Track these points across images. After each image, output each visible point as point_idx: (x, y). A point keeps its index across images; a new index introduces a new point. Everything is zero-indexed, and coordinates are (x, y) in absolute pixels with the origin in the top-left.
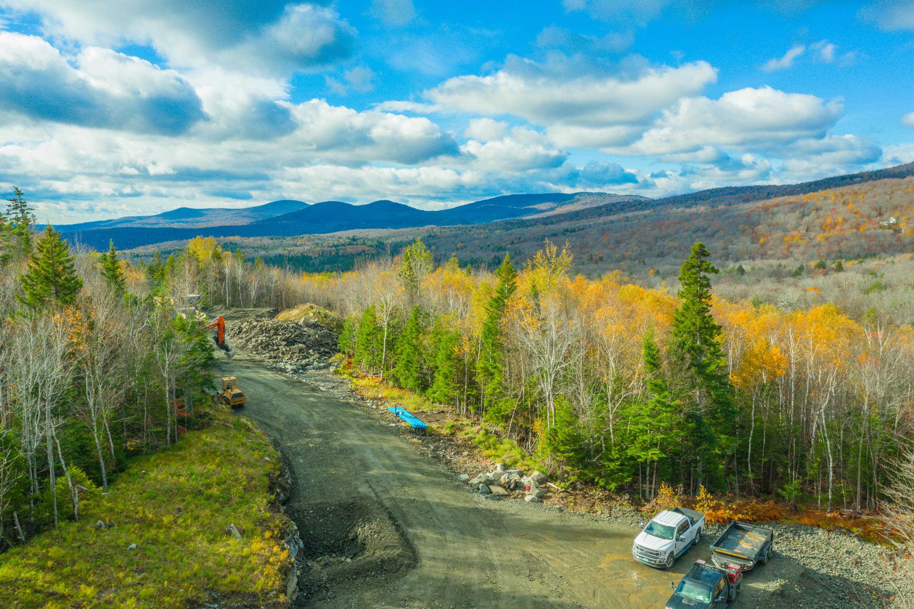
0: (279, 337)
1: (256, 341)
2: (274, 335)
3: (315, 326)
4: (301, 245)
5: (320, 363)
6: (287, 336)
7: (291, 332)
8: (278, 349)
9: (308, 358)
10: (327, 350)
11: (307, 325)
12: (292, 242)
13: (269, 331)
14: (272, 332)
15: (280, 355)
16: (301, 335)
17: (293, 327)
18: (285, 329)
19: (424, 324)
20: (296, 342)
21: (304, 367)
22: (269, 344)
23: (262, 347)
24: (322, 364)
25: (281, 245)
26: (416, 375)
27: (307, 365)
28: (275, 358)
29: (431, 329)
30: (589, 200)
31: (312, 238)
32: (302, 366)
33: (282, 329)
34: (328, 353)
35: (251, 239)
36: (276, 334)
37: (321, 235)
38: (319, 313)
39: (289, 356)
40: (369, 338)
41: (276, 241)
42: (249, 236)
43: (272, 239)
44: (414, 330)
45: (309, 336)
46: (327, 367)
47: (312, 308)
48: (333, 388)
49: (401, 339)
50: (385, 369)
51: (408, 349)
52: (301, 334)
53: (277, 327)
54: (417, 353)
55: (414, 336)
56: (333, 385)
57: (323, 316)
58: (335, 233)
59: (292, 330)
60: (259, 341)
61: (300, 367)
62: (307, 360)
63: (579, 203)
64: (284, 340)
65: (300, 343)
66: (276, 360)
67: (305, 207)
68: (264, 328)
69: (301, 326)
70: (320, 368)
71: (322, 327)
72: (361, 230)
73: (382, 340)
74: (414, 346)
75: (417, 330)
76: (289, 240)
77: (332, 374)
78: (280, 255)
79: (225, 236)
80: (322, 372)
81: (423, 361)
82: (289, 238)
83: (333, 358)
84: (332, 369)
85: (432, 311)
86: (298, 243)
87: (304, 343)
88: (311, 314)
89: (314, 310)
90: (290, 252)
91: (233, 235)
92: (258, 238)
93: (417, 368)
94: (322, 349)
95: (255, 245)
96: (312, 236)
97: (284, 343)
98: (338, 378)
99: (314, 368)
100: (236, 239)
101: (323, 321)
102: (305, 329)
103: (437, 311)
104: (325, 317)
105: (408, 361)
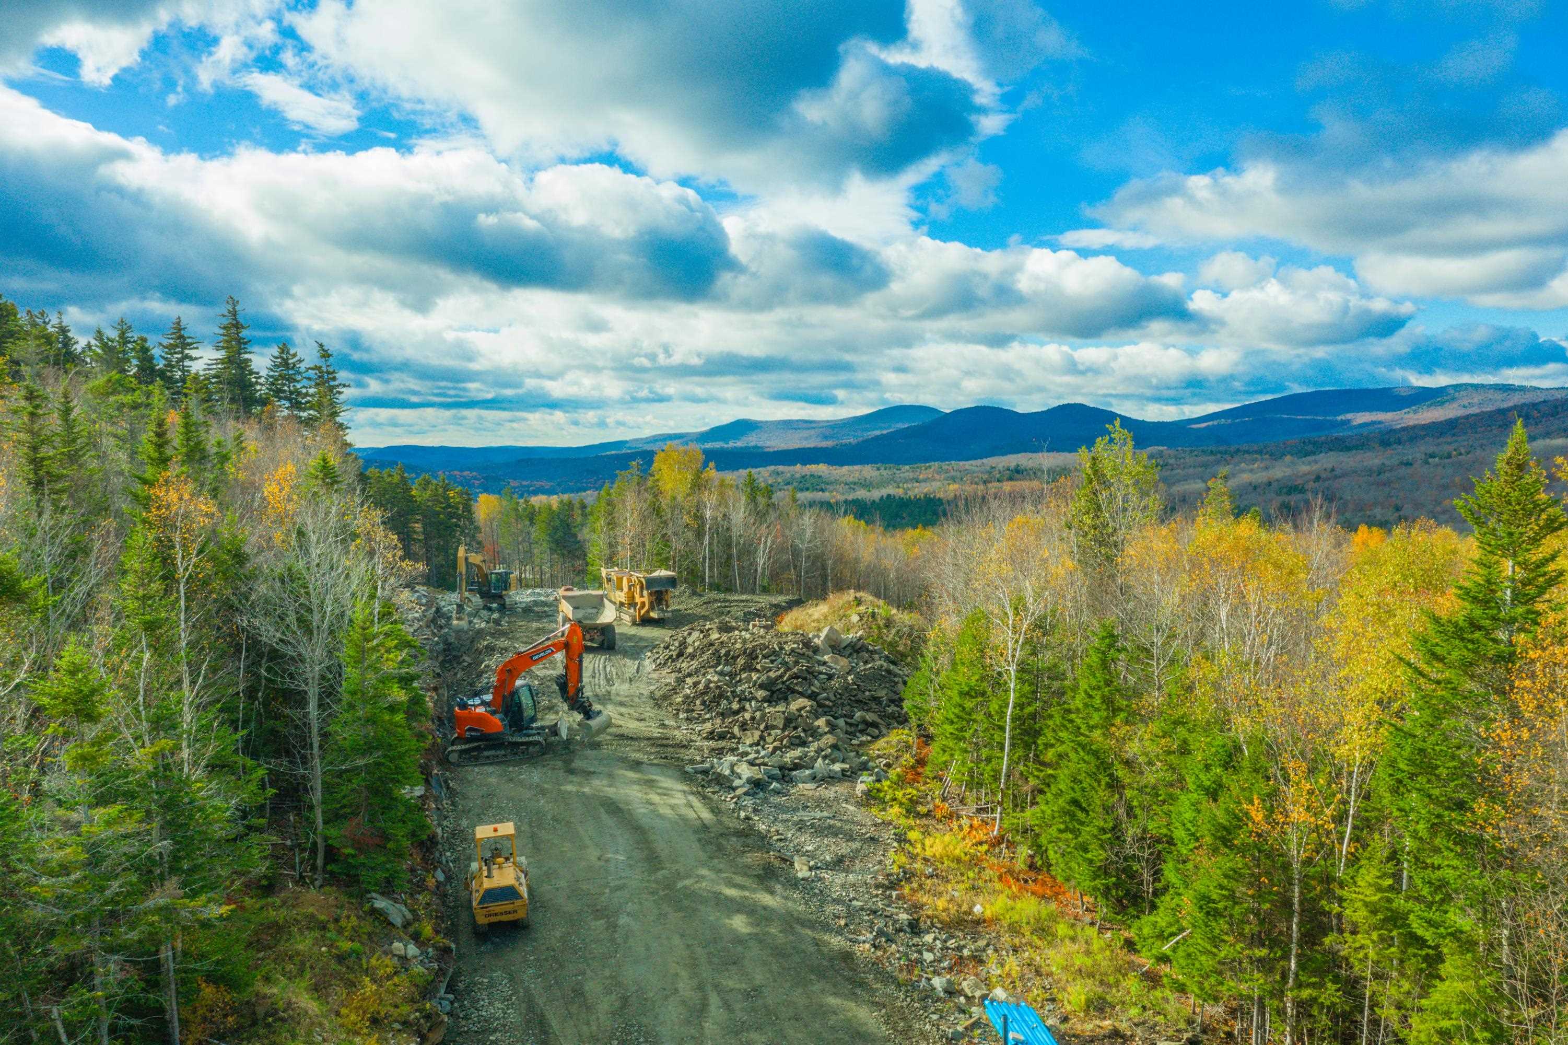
0: (755, 676)
1: (695, 684)
2: (743, 670)
3: (856, 649)
4: (925, 481)
5: (833, 761)
6: (772, 674)
7: (785, 663)
8: (743, 709)
9: (804, 744)
10: (870, 717)
11: (836, 647)
12: (911, 475)
13: (735, 658)
14: (741, 661)
15: (736, 730)
16: (808, 675)
17: (793, 650)
18: (773, 655)
19: (1132, 679)
20: (794, 692)
21: (785, 774)
22: (721, 696)
23: (703, 703)
24: (837, 767)
25: (893, 479)
26: (1098, 854)
27: (796, 767)
28: (722, 737)
29: (1155, 699)
30: (1476, 399)
31: (945, 467)
32: (781, 768)
33: (765, 657)
34: (874, 725)
35: (845, 469)
36: (748, 668)
37: (961, 463)
38: (873, 615)
39: (757, 734)
40: (969, 705)
41: (884, 472)
42: (842, 464)
43: (878, 469)
44: (1097, 701)
45: (831, 677)
46: (849, 776)
47: (859, 602)
48: (838, 863)
49: (1058, 719)
50: (1008, 804)
51: (1077, 763)
52: (809, 671)
53: (754, 650)
54: (1105, 780)
55: (1096, 718)
56: (845, 848)
57: (881, 623)
58: (985, 461)
59: (790, 660)
60: (701, 687)
61: (776, 772)
62: (798, 752)
63: (1455, 405)
64: (762, 686)
65: (802, 694)
66: (722, 744)
67: (937, 416)
68: (723, 651)
69: (816, 650)
70: (829, 779)
71: (872, 652)
72: (1030, 455)
73: (1002, 714)
74: (1096, 754)
75: (1108, 701)
76: (906, 471)
77: (859, 804)
78: (889, 496)
79: (804, 464)
80: (830, 792)
81: (1121, 811)
82: (907, 467)
83: (881, 743)
84: (864, 783)
85: (1158, 640)
86: (921, 477)
87: (812, 696)
88: (855, 618)
89: (862, 608)
90: (906, 491)
91: (817, 462)
92: (856, 467)
93: (1103, 830)
94: (858, 714)
95: (851, 479)
96: (945, 465)
97: (761, 694)
98: (866, 817)
99: (814, 778)
100: (821, 469)
101: (880, 637)
102: (826, 658)
103: (1175, 643)
104: (887, 626)
105: (1075, 802)
